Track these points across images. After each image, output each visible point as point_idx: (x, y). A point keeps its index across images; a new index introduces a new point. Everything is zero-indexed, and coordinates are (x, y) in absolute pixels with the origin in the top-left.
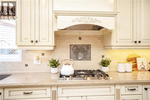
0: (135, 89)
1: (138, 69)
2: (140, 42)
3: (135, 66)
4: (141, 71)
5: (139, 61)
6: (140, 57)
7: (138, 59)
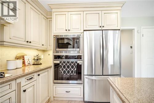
0: (32, 78)
1: (25, 65)
2: (30, 42)
3: (24, 63)
4: (28, 66)
5: (26, 58)
6: (26, 55)
7: (25, 56)
